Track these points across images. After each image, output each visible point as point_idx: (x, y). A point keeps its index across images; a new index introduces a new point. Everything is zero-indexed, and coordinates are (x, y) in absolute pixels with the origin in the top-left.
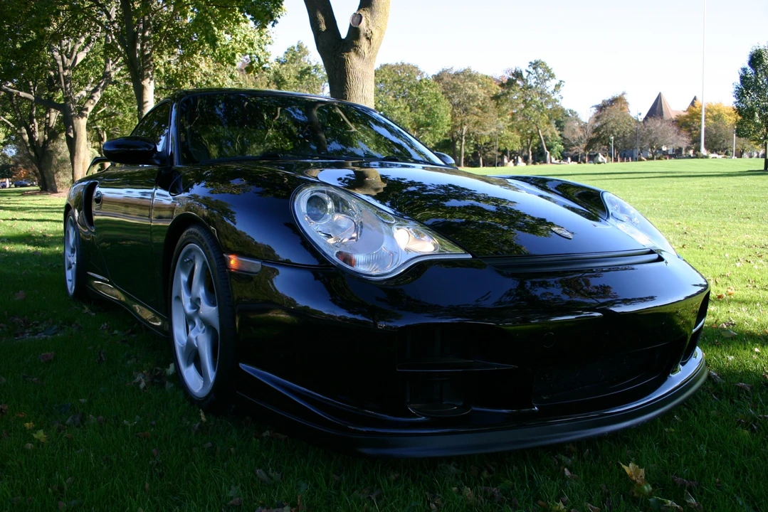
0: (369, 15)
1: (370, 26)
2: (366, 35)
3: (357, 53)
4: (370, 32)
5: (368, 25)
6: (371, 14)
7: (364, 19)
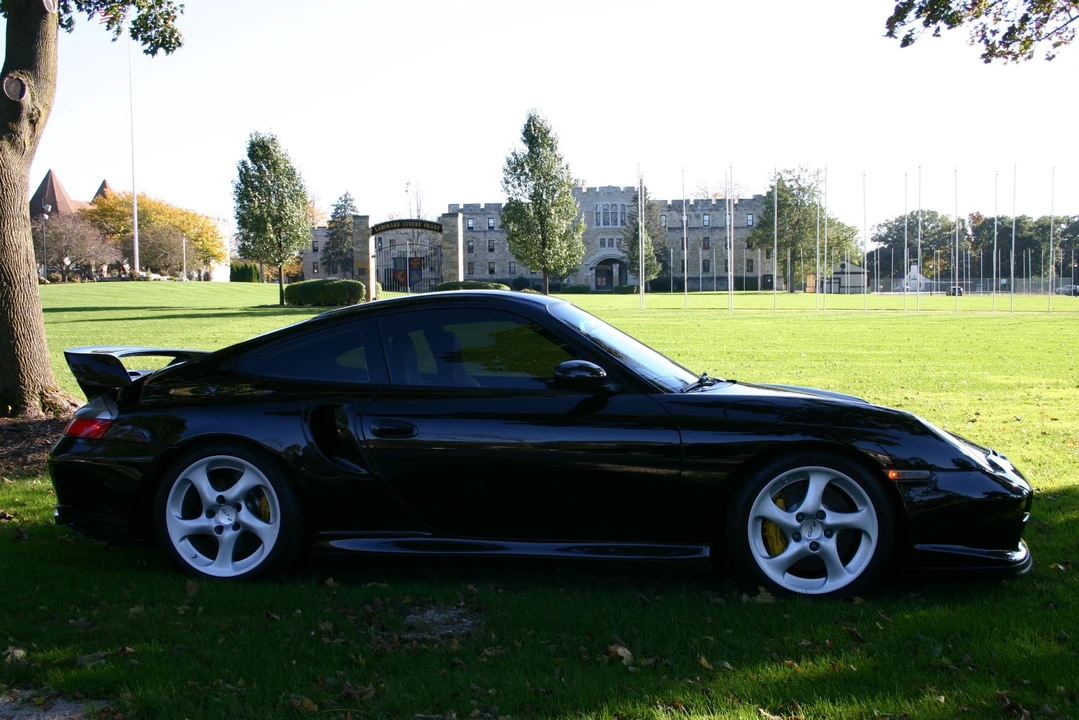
0: (32, 83)
1: (37, 101)
2: (31, 115)
3: (13, 144)
4: (36, 111)
5: (33, 100)
6: (36, 82)
7: (27, 88)
